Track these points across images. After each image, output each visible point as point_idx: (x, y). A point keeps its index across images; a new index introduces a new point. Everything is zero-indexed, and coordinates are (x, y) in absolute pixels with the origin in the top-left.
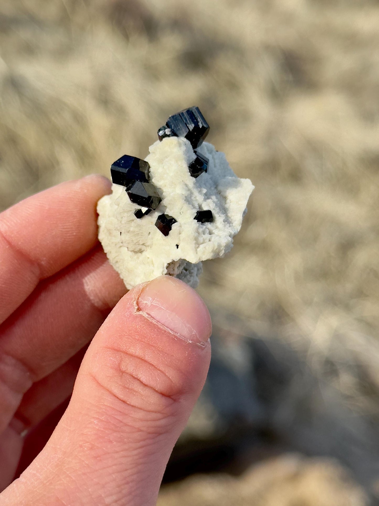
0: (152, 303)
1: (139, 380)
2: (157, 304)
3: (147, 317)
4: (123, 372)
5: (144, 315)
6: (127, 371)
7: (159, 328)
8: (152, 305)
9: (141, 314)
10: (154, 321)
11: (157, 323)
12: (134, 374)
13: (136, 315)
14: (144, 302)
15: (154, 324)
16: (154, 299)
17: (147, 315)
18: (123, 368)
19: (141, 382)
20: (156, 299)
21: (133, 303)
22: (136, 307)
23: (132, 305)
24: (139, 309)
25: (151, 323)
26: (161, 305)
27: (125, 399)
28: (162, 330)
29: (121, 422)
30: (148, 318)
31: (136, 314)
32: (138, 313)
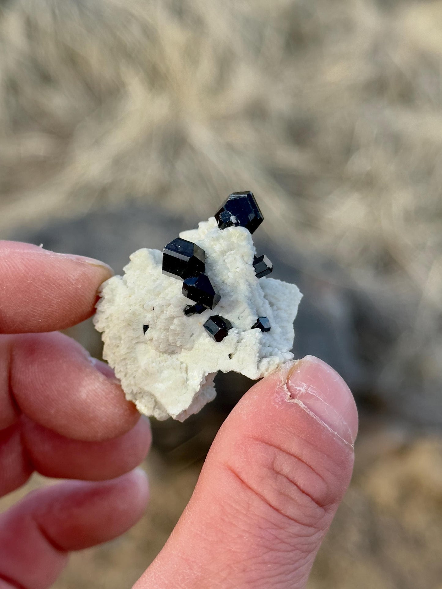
0: (307, 391)
1: (296, 485)
2: (314, 393)
3: (304, 407)
4: (278, 473)
5: (300, 405)
6: (282, 472)
7: (318, 423)
8: (307, 393)
9: (295, 402)
10: (312, 414)
11: (315, 416)
12: (290, 476)
13: (289, 403)
14: (296, 388)
15: (312, 418)
16: (309, 387)
17: (303, 405)
18: (277, 467)
19: (299, 488)
20: (311, 386)
21: (283, 387)
22: (289, 394)
23: (282, 388)
24: (292, 397)
25: (309, 415)
26: (318, 395)
27: (280, 507)
28: (320, 425)
29: (277, 538)
30: (304, 409)
31: (289, 401)
32: (292, 401)
